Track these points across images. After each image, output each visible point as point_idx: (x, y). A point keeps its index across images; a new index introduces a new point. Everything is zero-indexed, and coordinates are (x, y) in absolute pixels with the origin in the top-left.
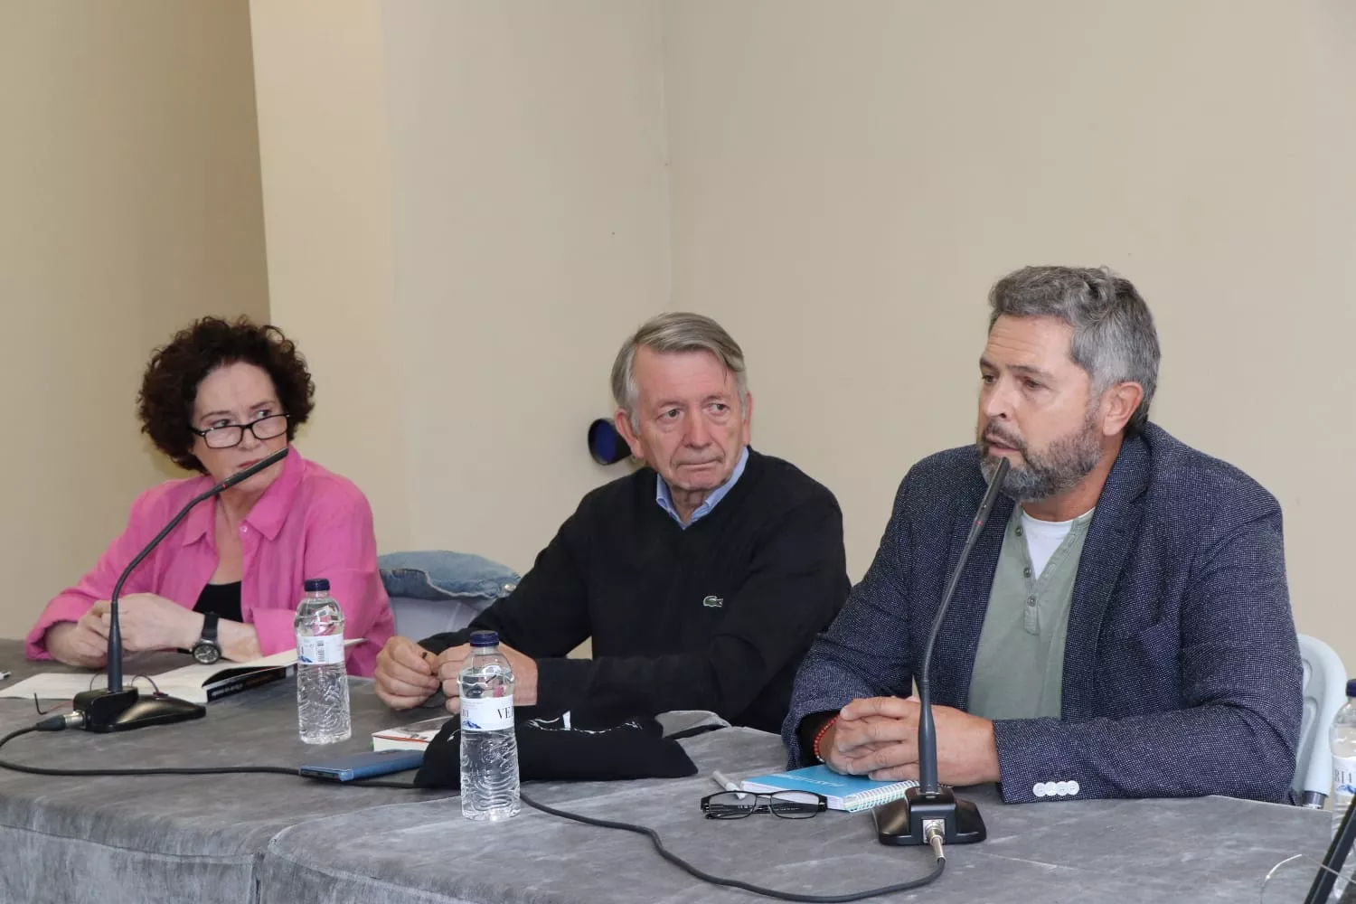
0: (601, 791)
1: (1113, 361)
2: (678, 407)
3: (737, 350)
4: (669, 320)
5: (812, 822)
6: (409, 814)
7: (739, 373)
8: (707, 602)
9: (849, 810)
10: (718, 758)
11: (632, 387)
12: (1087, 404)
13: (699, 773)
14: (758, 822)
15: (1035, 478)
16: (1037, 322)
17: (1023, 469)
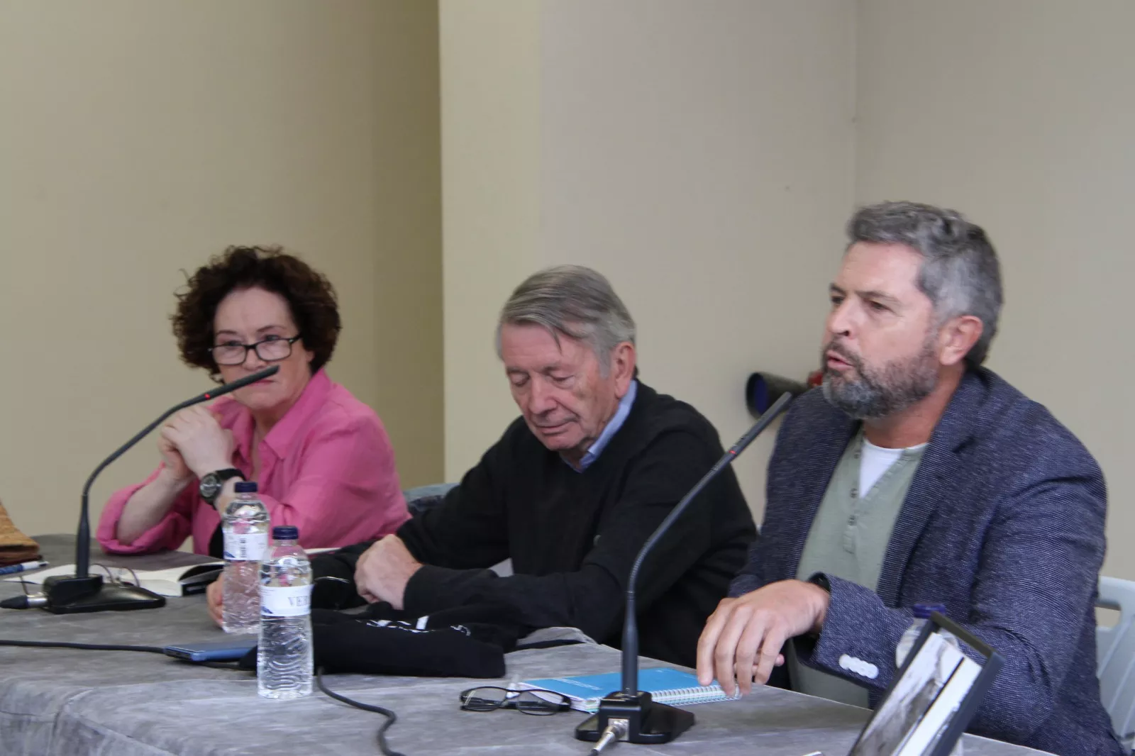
1: (956, 296)
9: (590, 712)
16: (891, 249)
17: (857, 383)
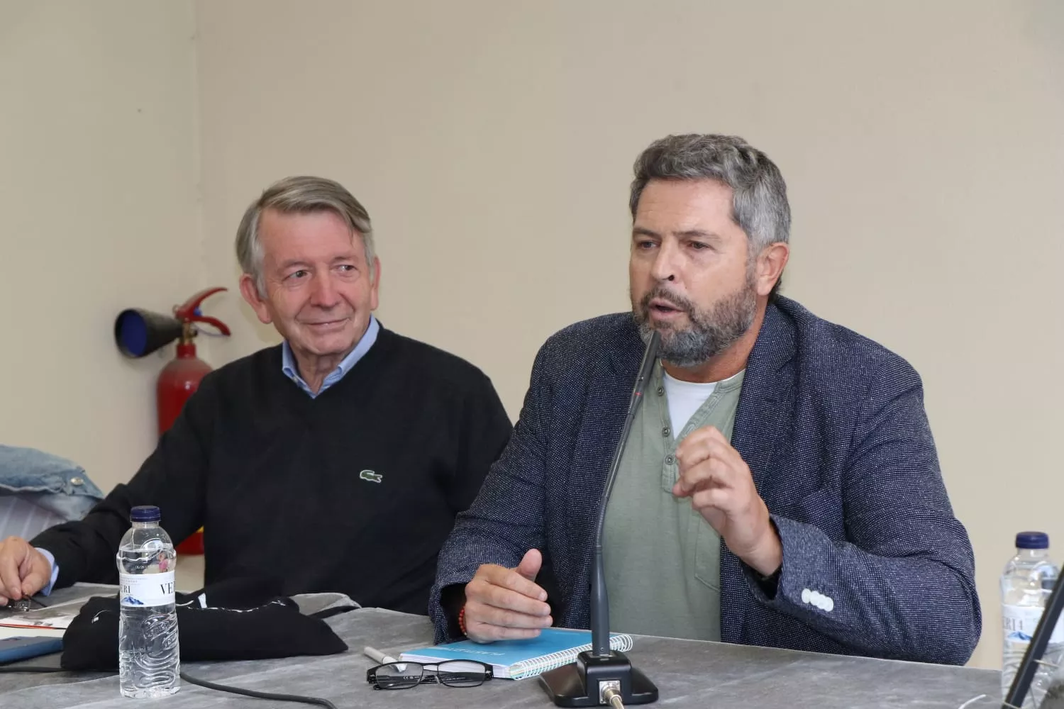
0: (255, 669)
1: (766, 224)
2: (306, 269)
3: (363, 213)
4: (292, 183)
5: (482, 689)
6: (66, 694)
7: (365, 234)
8: (364, 475)
9: (514, 678)
10: (362, 637)
11: (257, 250)
12: (747, 264)
13: (349, 649)
14: (427, 691)
15: (702, 337)
16: (698, 185)
17: (689, 330)
